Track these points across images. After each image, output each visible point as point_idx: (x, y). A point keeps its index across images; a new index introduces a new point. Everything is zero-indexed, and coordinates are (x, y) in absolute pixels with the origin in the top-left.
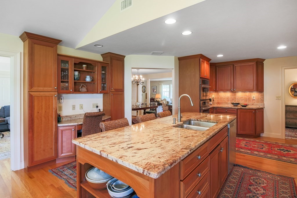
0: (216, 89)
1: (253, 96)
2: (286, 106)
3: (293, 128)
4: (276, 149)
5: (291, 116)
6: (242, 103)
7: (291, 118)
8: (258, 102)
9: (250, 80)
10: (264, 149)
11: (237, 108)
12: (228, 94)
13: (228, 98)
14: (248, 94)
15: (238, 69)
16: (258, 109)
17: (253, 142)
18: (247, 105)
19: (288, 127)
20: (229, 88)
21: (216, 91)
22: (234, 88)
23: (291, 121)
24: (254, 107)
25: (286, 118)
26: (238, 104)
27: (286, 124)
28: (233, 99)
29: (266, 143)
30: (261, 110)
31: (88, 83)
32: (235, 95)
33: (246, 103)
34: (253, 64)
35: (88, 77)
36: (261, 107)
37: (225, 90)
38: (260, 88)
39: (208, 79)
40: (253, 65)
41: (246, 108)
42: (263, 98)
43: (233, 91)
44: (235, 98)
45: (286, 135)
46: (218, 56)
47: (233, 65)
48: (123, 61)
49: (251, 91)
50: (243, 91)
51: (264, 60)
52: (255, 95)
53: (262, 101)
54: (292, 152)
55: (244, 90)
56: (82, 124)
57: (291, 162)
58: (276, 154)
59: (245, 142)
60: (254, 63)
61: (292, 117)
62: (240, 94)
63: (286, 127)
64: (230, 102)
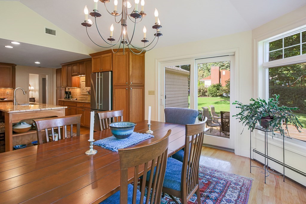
40: (10, 68)
52: (9, 90)
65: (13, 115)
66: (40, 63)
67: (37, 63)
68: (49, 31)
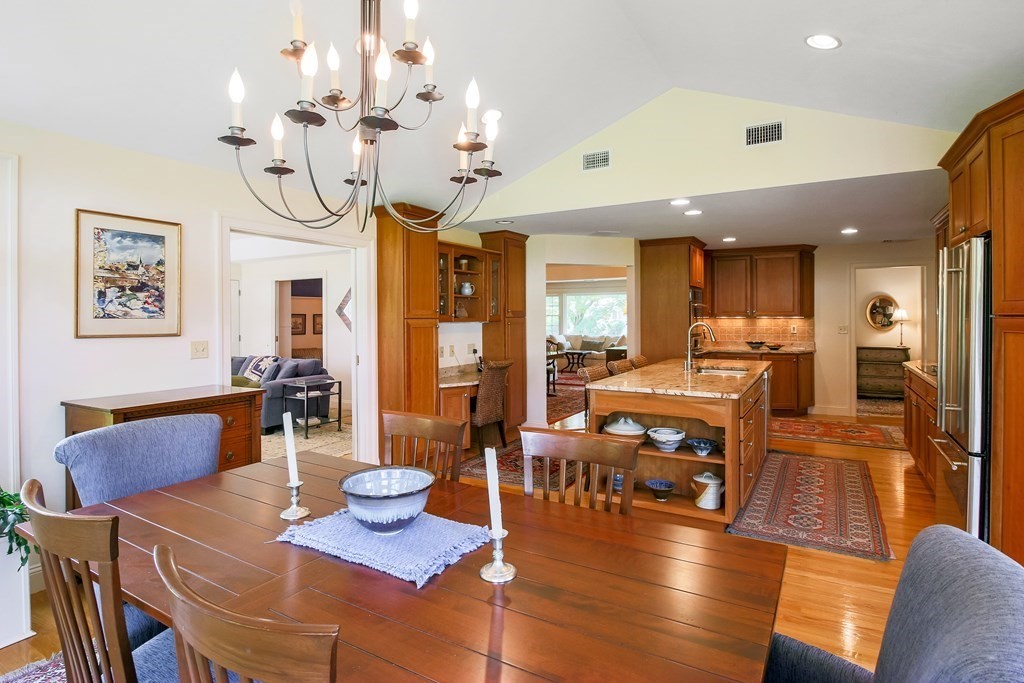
0: (713, 310)
1: (792, 326)
2: (858, 349)
3: (875, 398)
4: (839, 430)
5: (870, 371)
6: (771, 341)
7: (871, 377)
8: (802, 338)
9: (787, 289)
10: (817, 431)
11: (761, 352)
12: (739, 323)
13: (737, 331)
14: (781, 321)
15: (761, 266)
16: (804, 354)
17: (793, 422)
18: (780, 346)
19: (863, 395)
20: (743, 309)
21: (713, 315)
22: (752, 309)
23: (871, 382)
24: (795, 349)
25: (859, 376)
26: (762, 343)
27: (859, 388)
28: (749, 334)
29: (820, 423)
30: (809, 357)
31: (466, 298)
32: (754, 324)
33: (779, 342)
34: (792, 255)
35: (467, 285)
36: (809, 349)
37: (731, 314)
38: (806, 309)
39: (700, 288)
40: (793, 258)
41: (780, 351)
42: (813, 330)
43: (751, 315)
44: (753, 331)
45: (858, 411)
46: (725, 240)
47: (751, 257)
48: (523, 247)
49: (788, 314)
50: (771, 316)
51: (815, 247)
52: (796, 324)
53: (811, 336)
54: (867, 433)
55: (773, 313)
56: (477, 385)
57: (864, 446)
58: (838, 437)
59: (778, 423)
60: (794, 255)
61: (873, 374)
62: (764, 323)
63: (860, 397)
64: (742, 340)
65: (597, 394)
66: (856, 231)
67: (849, 231)
68: (757, 136)
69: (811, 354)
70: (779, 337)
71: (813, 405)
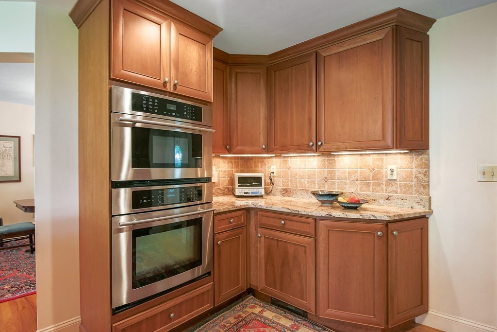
1: (390, 167)
6: (354, 191)
8: (407, 188)
14: (371, 159)
22: (317, 140)
26: (335, 195)
28: (326, 180)
32: (331, 165)
33: (366, 193)
36: (419, 210)
42: (427, 174)
44: (332, 176)
49: (378, 146)
51: (430, 22)
52: (396, 163)
53: (424, 185)
55: (360, 146)
62: (346, 162)
64: (316, 189)
69: (423, 218)
70: (368, 184)
71: (426, 311)
